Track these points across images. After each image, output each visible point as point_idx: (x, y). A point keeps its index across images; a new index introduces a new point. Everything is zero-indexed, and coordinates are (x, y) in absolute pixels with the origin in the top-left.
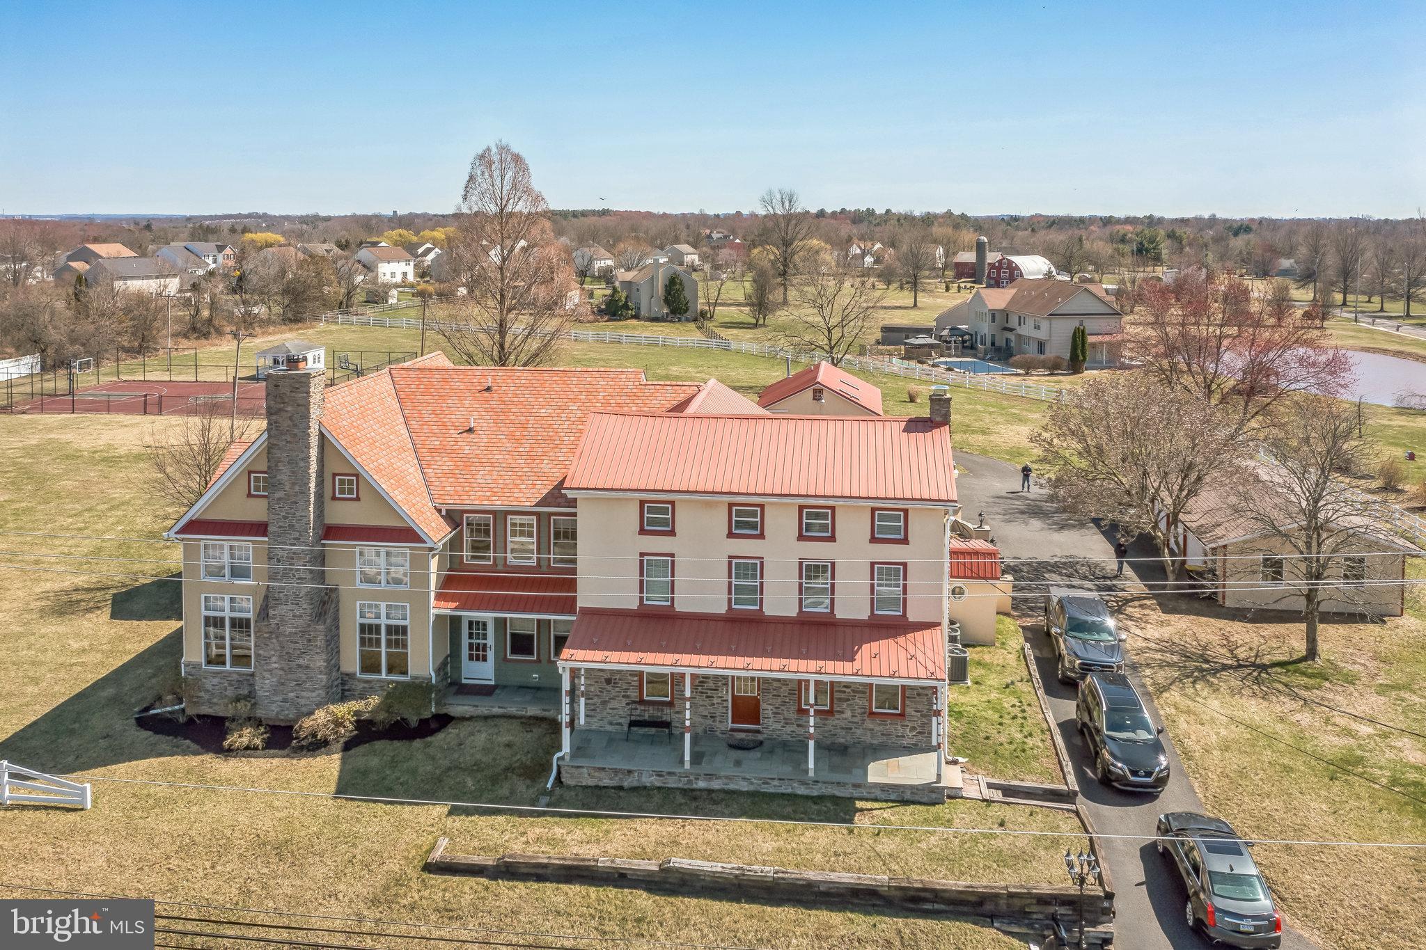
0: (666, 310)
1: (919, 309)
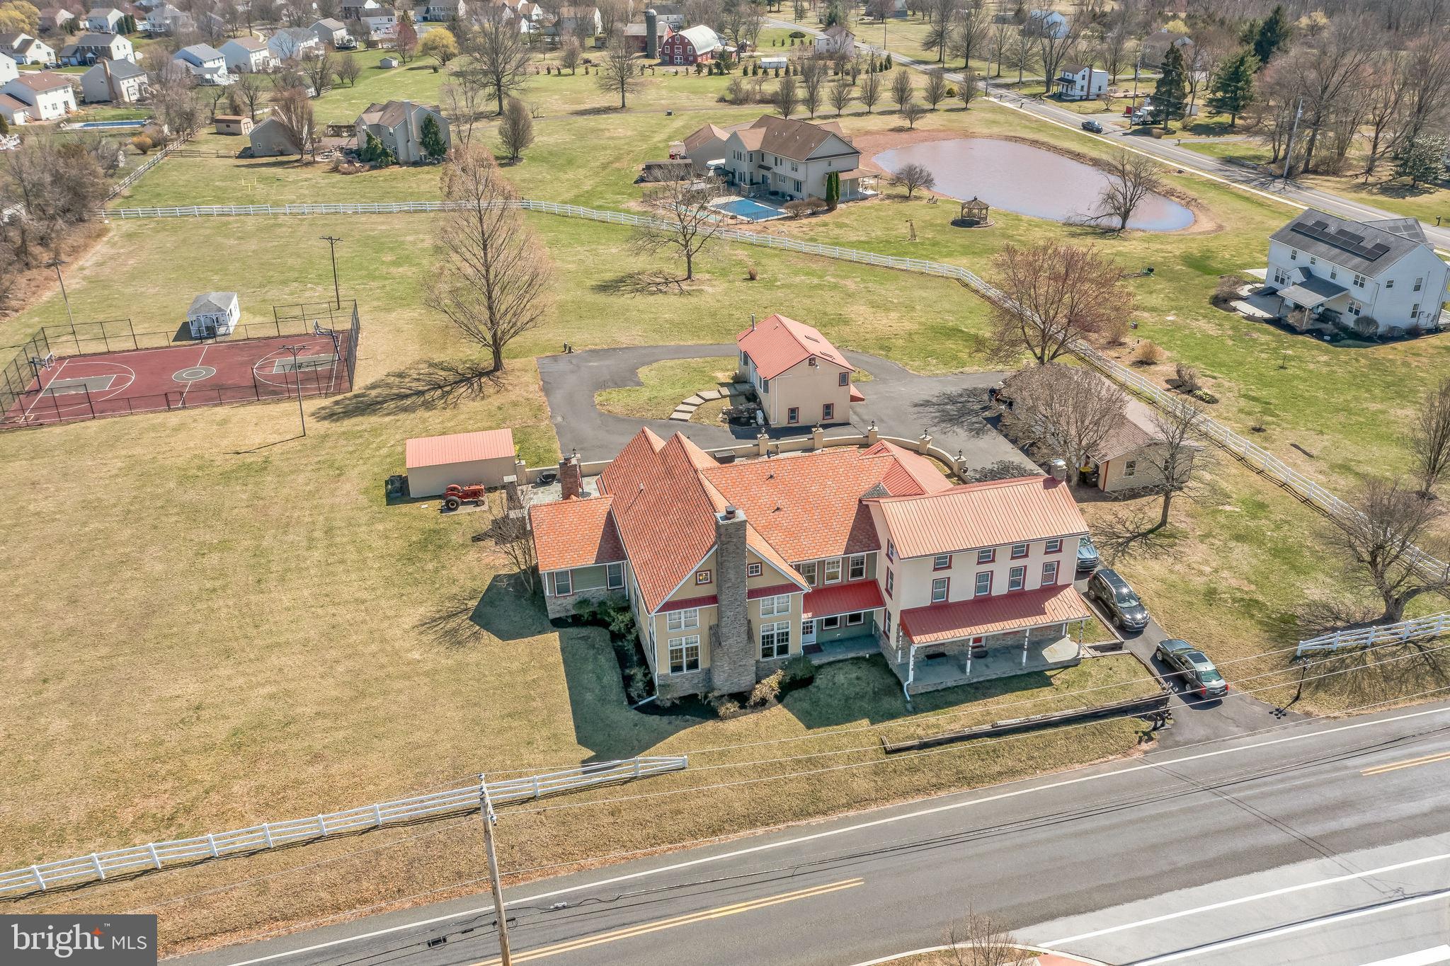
0: (423, 153)
1: (630, 110)
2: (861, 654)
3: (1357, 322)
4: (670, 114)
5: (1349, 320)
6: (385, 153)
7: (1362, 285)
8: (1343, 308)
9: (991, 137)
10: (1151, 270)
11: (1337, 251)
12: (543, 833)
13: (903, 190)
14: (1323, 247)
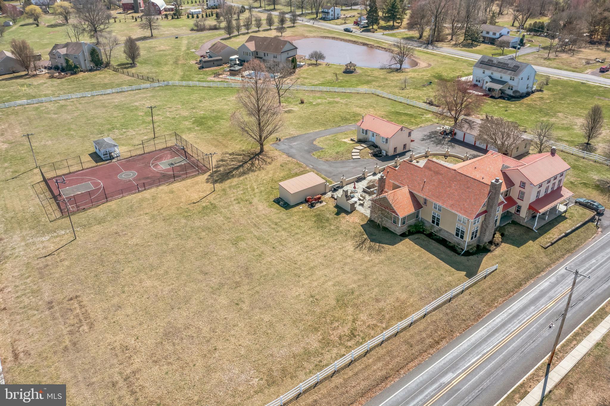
0: (92, 65)
1: (156, 37)
2: (509, 222)
3: (514, 92)
4: (177, 38)
5: (510, 93)
6: (76, 67)
7: (513, 80)
8: (506, 89)
9: (314, 37)
10: (431, 83)
11: (500, 69)
12: (476, 300)
13: (314, 61)
14: (495, 68)
